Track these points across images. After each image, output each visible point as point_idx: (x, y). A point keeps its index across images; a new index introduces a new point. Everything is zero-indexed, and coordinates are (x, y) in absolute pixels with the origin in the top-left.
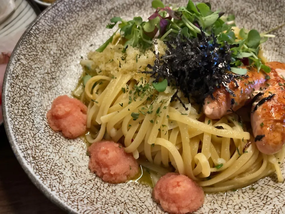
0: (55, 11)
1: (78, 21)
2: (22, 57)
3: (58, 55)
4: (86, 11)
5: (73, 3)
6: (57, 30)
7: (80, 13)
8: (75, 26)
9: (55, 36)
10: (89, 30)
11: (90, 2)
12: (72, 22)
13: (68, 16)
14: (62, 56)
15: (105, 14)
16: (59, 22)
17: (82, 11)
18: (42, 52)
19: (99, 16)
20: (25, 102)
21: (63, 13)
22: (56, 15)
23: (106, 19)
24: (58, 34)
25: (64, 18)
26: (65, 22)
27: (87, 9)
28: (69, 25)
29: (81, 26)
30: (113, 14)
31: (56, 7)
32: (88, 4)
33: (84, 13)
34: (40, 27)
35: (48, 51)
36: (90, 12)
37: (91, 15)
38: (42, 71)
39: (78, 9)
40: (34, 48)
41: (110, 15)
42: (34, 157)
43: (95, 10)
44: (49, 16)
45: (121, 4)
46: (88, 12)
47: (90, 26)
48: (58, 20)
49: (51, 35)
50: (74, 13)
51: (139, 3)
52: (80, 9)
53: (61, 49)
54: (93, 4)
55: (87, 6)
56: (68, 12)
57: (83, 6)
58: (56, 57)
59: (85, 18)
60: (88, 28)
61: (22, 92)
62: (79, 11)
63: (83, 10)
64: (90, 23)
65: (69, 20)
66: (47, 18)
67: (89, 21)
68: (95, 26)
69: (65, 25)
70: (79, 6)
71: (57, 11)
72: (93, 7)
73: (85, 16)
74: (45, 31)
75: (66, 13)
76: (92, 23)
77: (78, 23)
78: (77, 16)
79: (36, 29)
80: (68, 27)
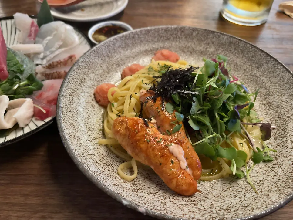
0: (237, 42)
1: (238, 58)
2: (197, 32)
3: (208, 53)
4: (247, 61)
5: (249, 50)
6: (225, 48)
7: (244, 58)
8: (233, 58)
9: (221, 48)
10: (234, 68)
11: (255, 61)
12: (235, 55)
13: (238, 51)
14: (209, 56)
15: (251, 74)
16: (231, 47)
17: (246, 58)
18: (206, 43)
19: (247, 70)
20: (169, 37)
21: (238, 47)
22: (235, 44)
23: (247, 76)
24: (222, 50)
25: (235, 49)
26: (233, 51)
27: (249, 61)
28: (232, 54)
29: (235, 62)
30: (253, 79)
31: (240, 42)
32: (253, 60)
33: (246, 60)
34: (221, 37)
35: (208, 47)
36: (248, 64)
37: (246, 65)
38: (193, 46)
39: (247, 55)
40: (206, 38)
41: (252, 77)
42: (133, 37)
43: (251, 66)
44: (231, 40)
45: (264, 81)
46: (248, 63)
47: (238, 67)
48: (232, 46)
49: (220, 46)
50: (243, 54)
51: (269, 93)
52: (247, 57)
53: (213, 54)
54: (255, 63)
55: (251, 60)
56: (241, 50)
57: (250, 58)
58: (206, 52)
59: (242, 63)
60: (235, 67)
61: (174, 36)
62: (245, 56)
63: (248, 59)
64: (240, 66)
65: (236, 53)
66: (229, 39)
67: (241, 66)
68: (239, 70)
69: (231, 52)
70: (249, 55)
71: (237, 43)
72: (253, 64)
73: (243, 62)
74: (221, 41)
75: (239, 49)
76: (240, 67)
77: (237, 59)
78: (241, 57)
79: (219, 35)
80: (230, 54)
